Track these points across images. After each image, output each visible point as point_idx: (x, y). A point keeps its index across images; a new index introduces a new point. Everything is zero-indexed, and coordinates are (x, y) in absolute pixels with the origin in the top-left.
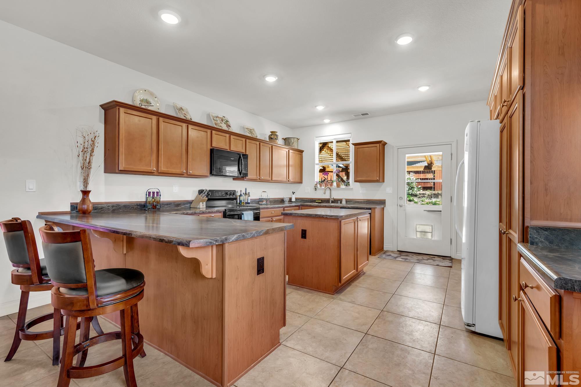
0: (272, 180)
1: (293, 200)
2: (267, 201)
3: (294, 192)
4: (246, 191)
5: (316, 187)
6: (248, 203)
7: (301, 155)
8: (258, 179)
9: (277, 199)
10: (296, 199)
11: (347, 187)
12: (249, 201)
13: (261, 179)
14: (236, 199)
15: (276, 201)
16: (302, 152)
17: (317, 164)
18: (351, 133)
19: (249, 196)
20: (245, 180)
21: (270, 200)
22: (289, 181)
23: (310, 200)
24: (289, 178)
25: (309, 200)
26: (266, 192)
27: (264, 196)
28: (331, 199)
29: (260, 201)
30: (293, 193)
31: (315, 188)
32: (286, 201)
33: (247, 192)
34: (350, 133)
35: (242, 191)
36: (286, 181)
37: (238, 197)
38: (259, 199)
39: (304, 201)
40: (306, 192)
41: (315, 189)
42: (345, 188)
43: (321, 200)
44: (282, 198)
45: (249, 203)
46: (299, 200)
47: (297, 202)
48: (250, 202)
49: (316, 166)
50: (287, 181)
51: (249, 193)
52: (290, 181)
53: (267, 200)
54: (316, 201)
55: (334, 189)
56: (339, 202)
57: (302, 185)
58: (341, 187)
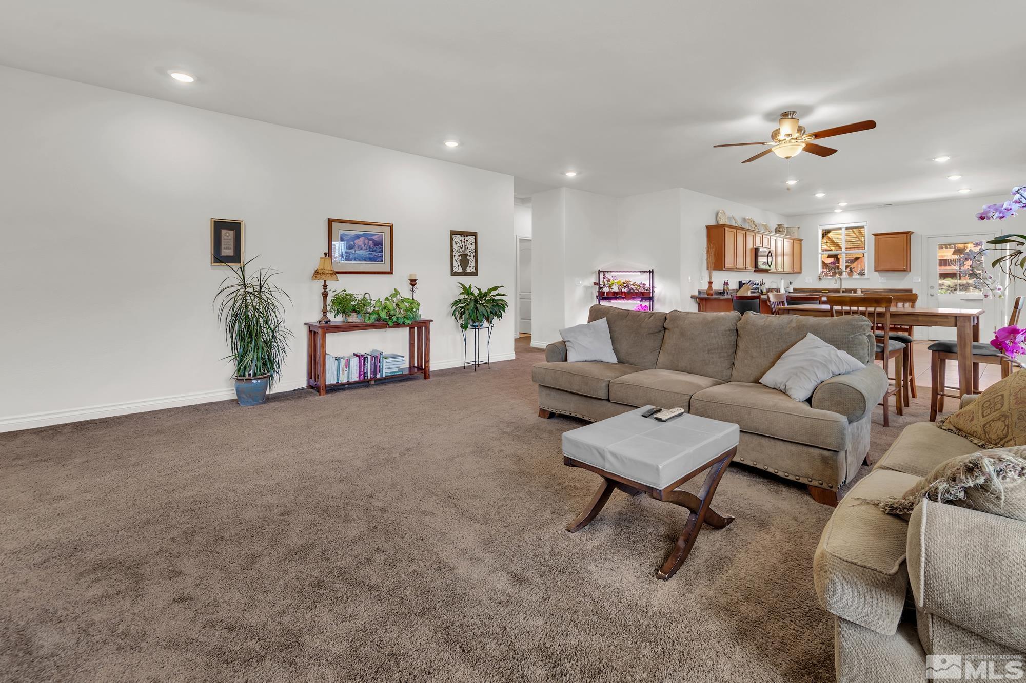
3: (792, 283)
5: (820, 277)
7: (800, 244)
10: (794, 289)
11: (862, 277)
16: (801, 241)
23: (813, 290)
28: (842, 289)
30: (790, 283)
40: (806, 282)
42: (859, 277)
43: (828, 290)
55: (845, 279)
56: (853, 292)
57: (801, 275)
58: (854, 277)
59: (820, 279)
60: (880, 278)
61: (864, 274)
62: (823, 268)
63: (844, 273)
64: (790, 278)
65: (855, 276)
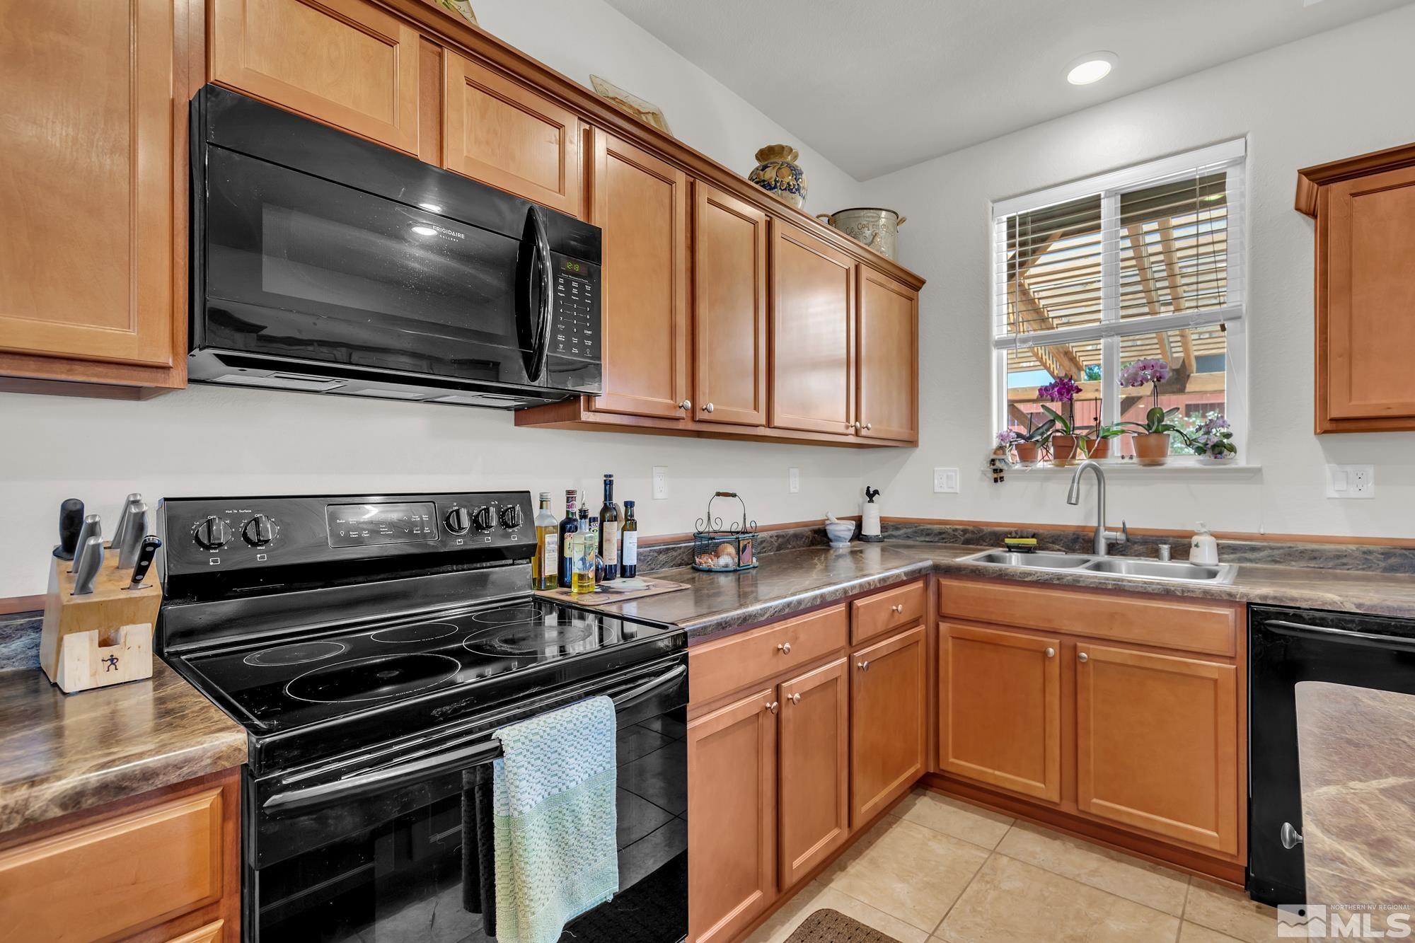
0: (769, 424)
1: (872, 528)
2: (740, 551)
3: (876, 492)
4: (608, 496)
5: (999, 465)
6: (623, 568)
7: (911, 299)
8: (681, 413)
9: (791, 531)
10: (885, 524)
11: (1219, 466)
12: (630, 559)
13: (705, 416)
14: (530, 552)
15: (788, 541)
16: (917, 289)
17: (1001, 344)
18: (1244, 136)
19: (631, 524)
20: (586, 416)
21: (761, 535)
22: (857, 434)
23: (965, 531)
24: (857, 419)
25: (955, 530)
26: (734, 495)
27: (728, 517)
28: (1104, 534)
29: (704, 550)
30: (871, 495)
31: (995, 471)
32: (839, 539)
33: (618, 500)
34: (1237, 133)
35: (578, 496)
36: (843, 430)
37: (551, 540)
38: (698, 536)
39: (928, 535)
40: (937, 490)
41: (992, 475)
42: (1198, 466)
43: (1032, 531)
44: (814, 523)
45: (633, 568)
46: (897, 529)
47: (890, 537)
48: (634, 562)
49: (995, 353)
50: (852, 431)
51: (629, 505)
52: (864, 432)
53: (740, 539)
54: (1008, 541)
55: (1121, 472)
56: (1165, 549)
57: (917, 453)
58: (1172, 462)
59: (998, 475)
60: (1328, 469)
61: (1232, 449)
62: (1011, 423)
63: (1115, 444)
64: (871, 469)
65: (1181, 458)
